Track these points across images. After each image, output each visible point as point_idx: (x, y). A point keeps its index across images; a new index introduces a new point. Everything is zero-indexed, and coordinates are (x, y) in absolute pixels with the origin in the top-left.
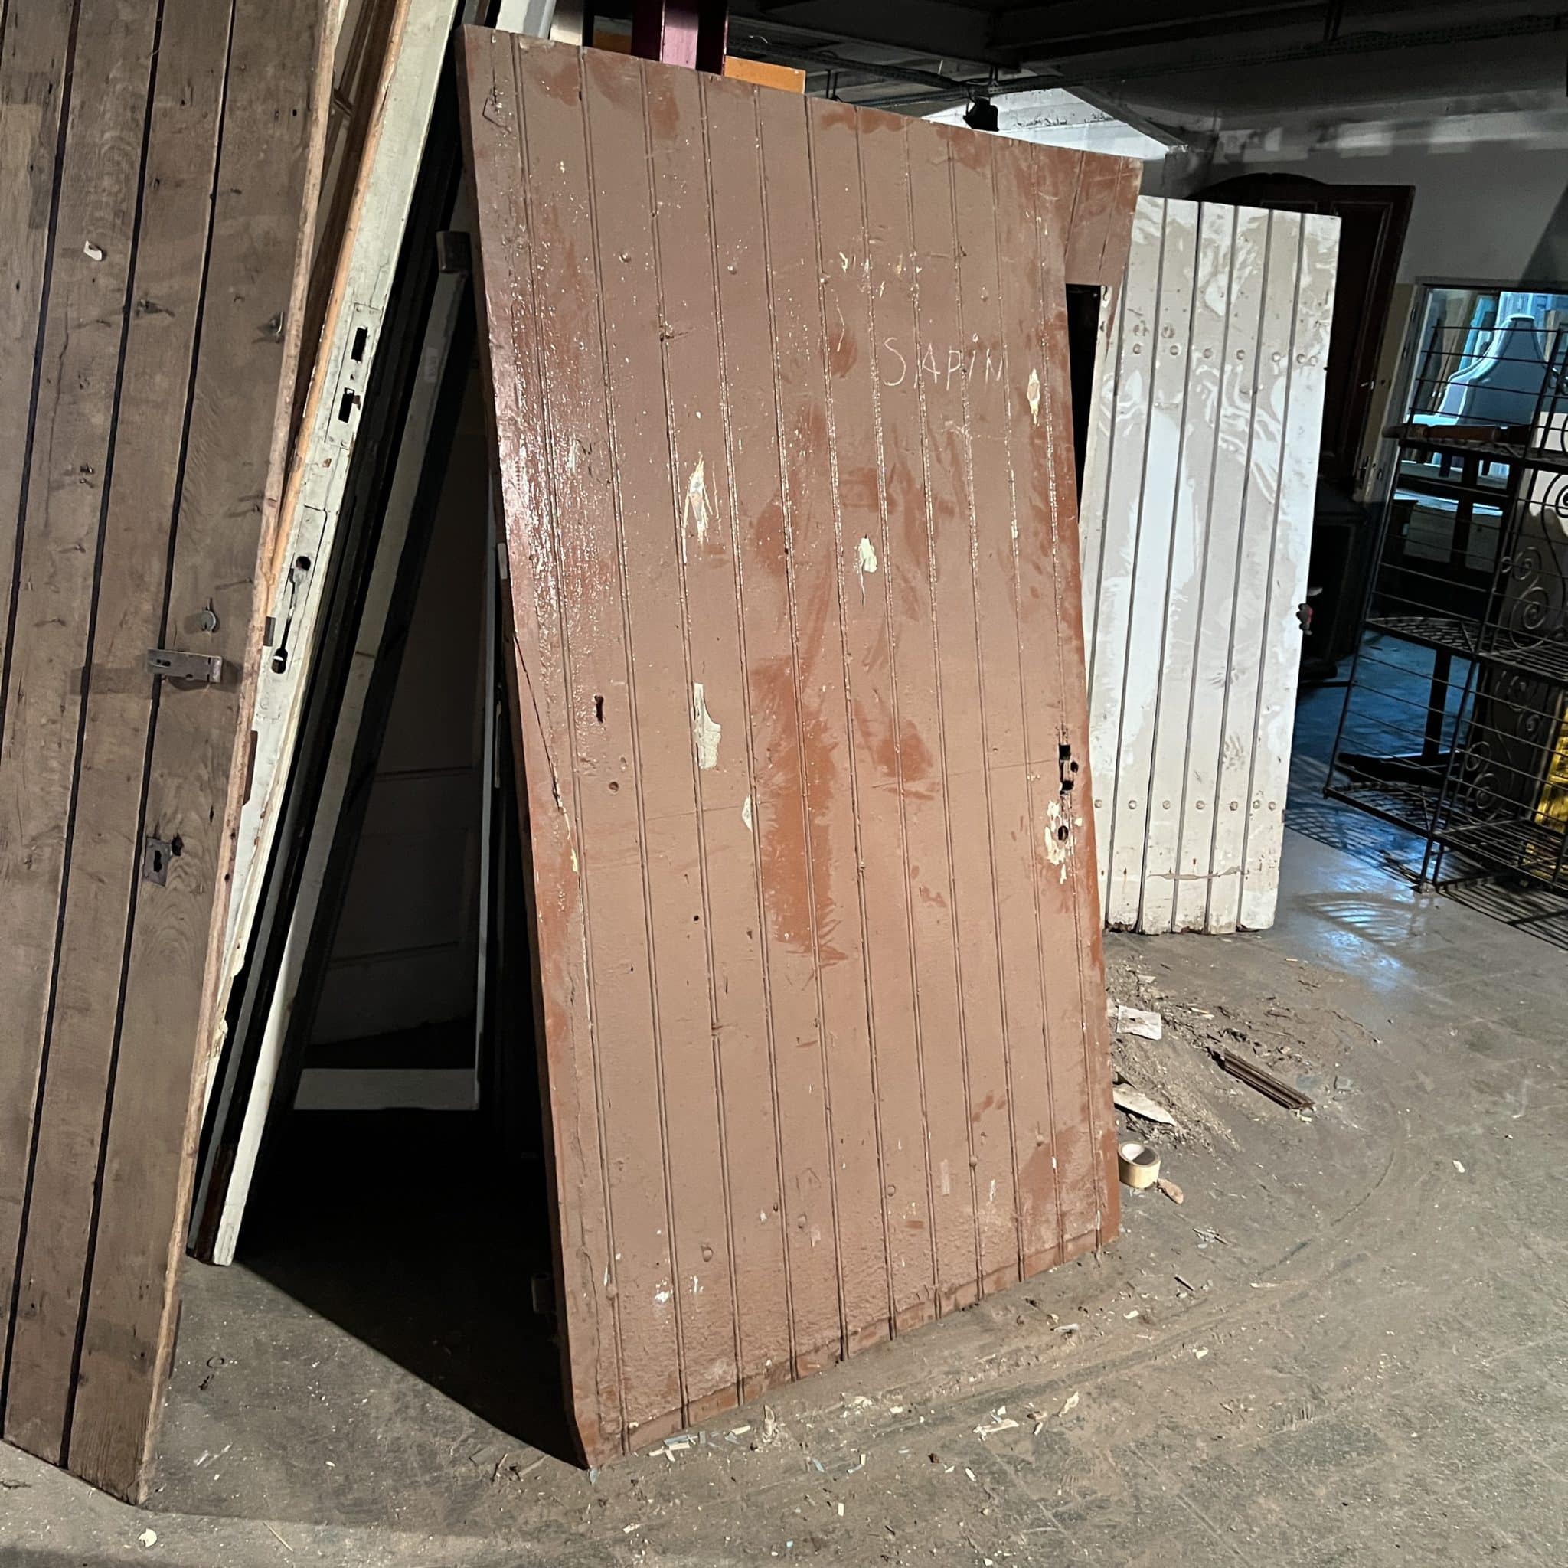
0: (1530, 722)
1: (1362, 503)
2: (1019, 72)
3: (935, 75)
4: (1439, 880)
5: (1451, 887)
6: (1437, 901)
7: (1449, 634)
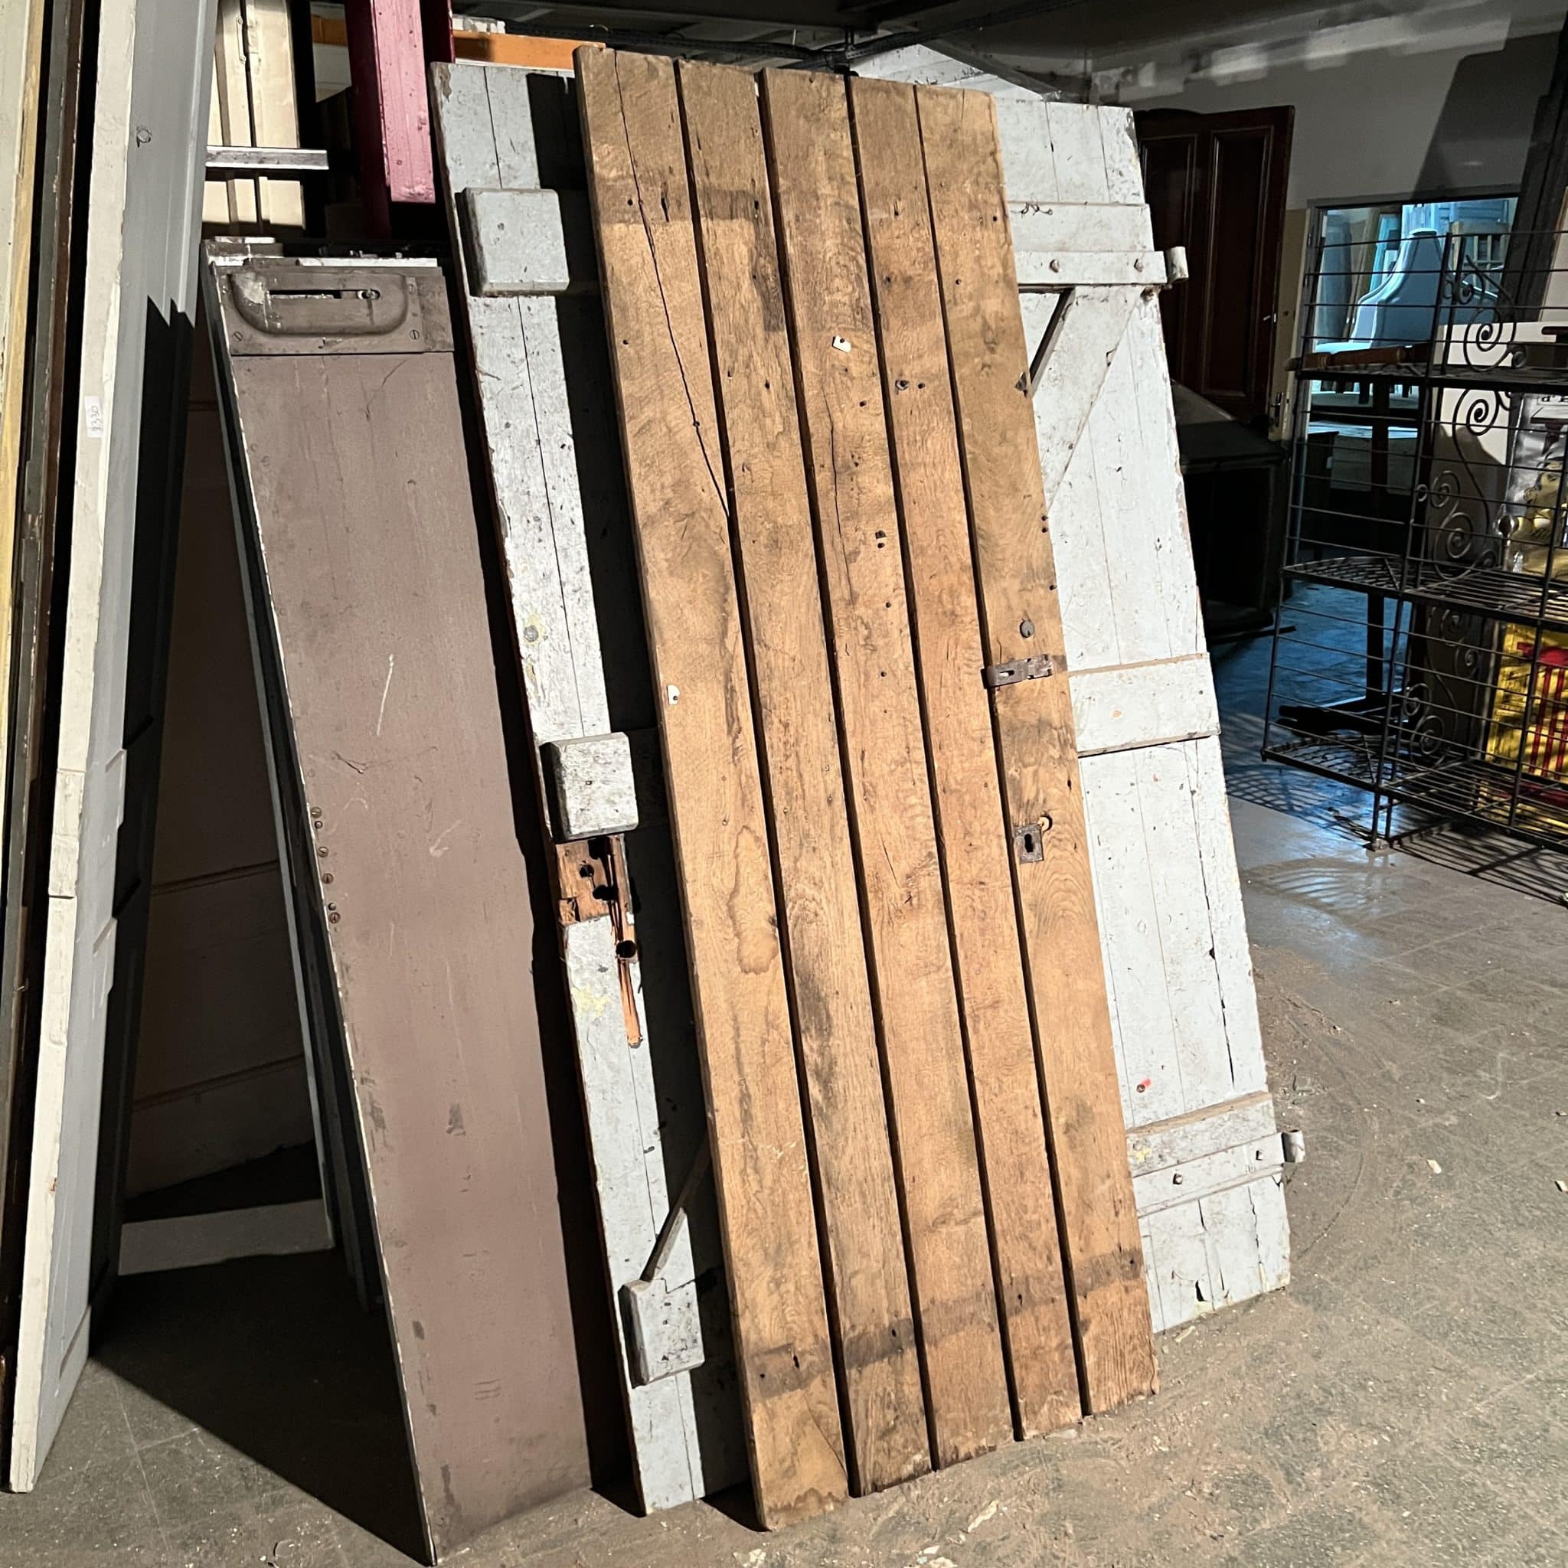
0: (1468, 656)
1: (1279, 441)
2: (875, 33)
3: (789, 46)
4: (1392, 833)
5: (1406, 841)
6: (1393, 857)
7: (1373, 572)
